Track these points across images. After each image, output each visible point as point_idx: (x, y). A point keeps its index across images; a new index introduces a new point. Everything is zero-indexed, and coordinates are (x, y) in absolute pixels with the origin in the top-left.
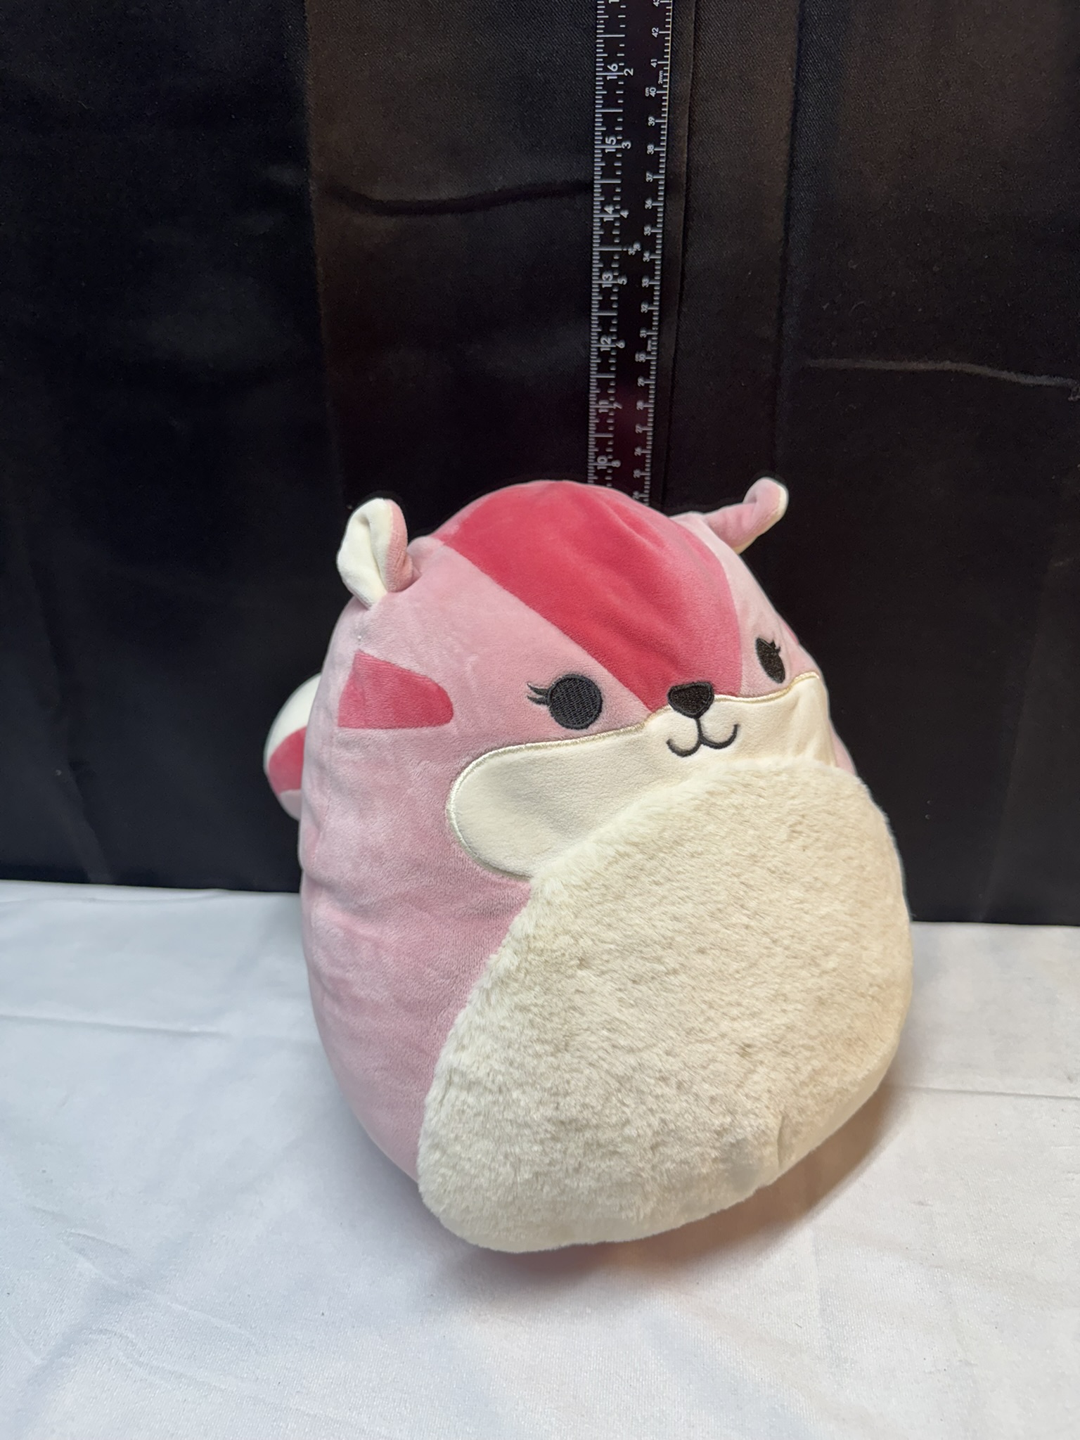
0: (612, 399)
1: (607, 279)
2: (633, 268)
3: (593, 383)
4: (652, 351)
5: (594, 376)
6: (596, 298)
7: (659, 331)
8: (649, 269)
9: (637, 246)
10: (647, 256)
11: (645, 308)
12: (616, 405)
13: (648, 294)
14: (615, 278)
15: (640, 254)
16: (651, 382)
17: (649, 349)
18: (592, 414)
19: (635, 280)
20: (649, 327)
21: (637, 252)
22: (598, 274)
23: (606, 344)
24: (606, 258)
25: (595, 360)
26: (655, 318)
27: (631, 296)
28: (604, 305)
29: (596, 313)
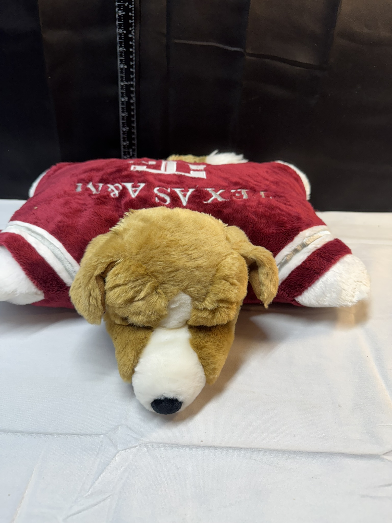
0: (123, 48)
1: (120, 12)
2: (127, 10)
3: (118, 43)
4: (133, 34)
5: (118, 41)
6: (117, 18)
7: (135, 28)
8: (130, 10)
9: (127, 3)
10: (130, 6)
11: (130, 21)
12: (124, 50)
13: (131, 18)
14: (122, 12)
15: (128, 6)
16: (133, 43)
17: (132, 33)
18: (118, 52)
19: (127, 13)
20: (132, 27)
21: (127, 5)
22: (117, 11)
23: (121, 31)
24: (119, 6)
25: (118, 36)
26: (133, 25)
27: (126, 18)
28: (120, 20)
29: (118, 22)
